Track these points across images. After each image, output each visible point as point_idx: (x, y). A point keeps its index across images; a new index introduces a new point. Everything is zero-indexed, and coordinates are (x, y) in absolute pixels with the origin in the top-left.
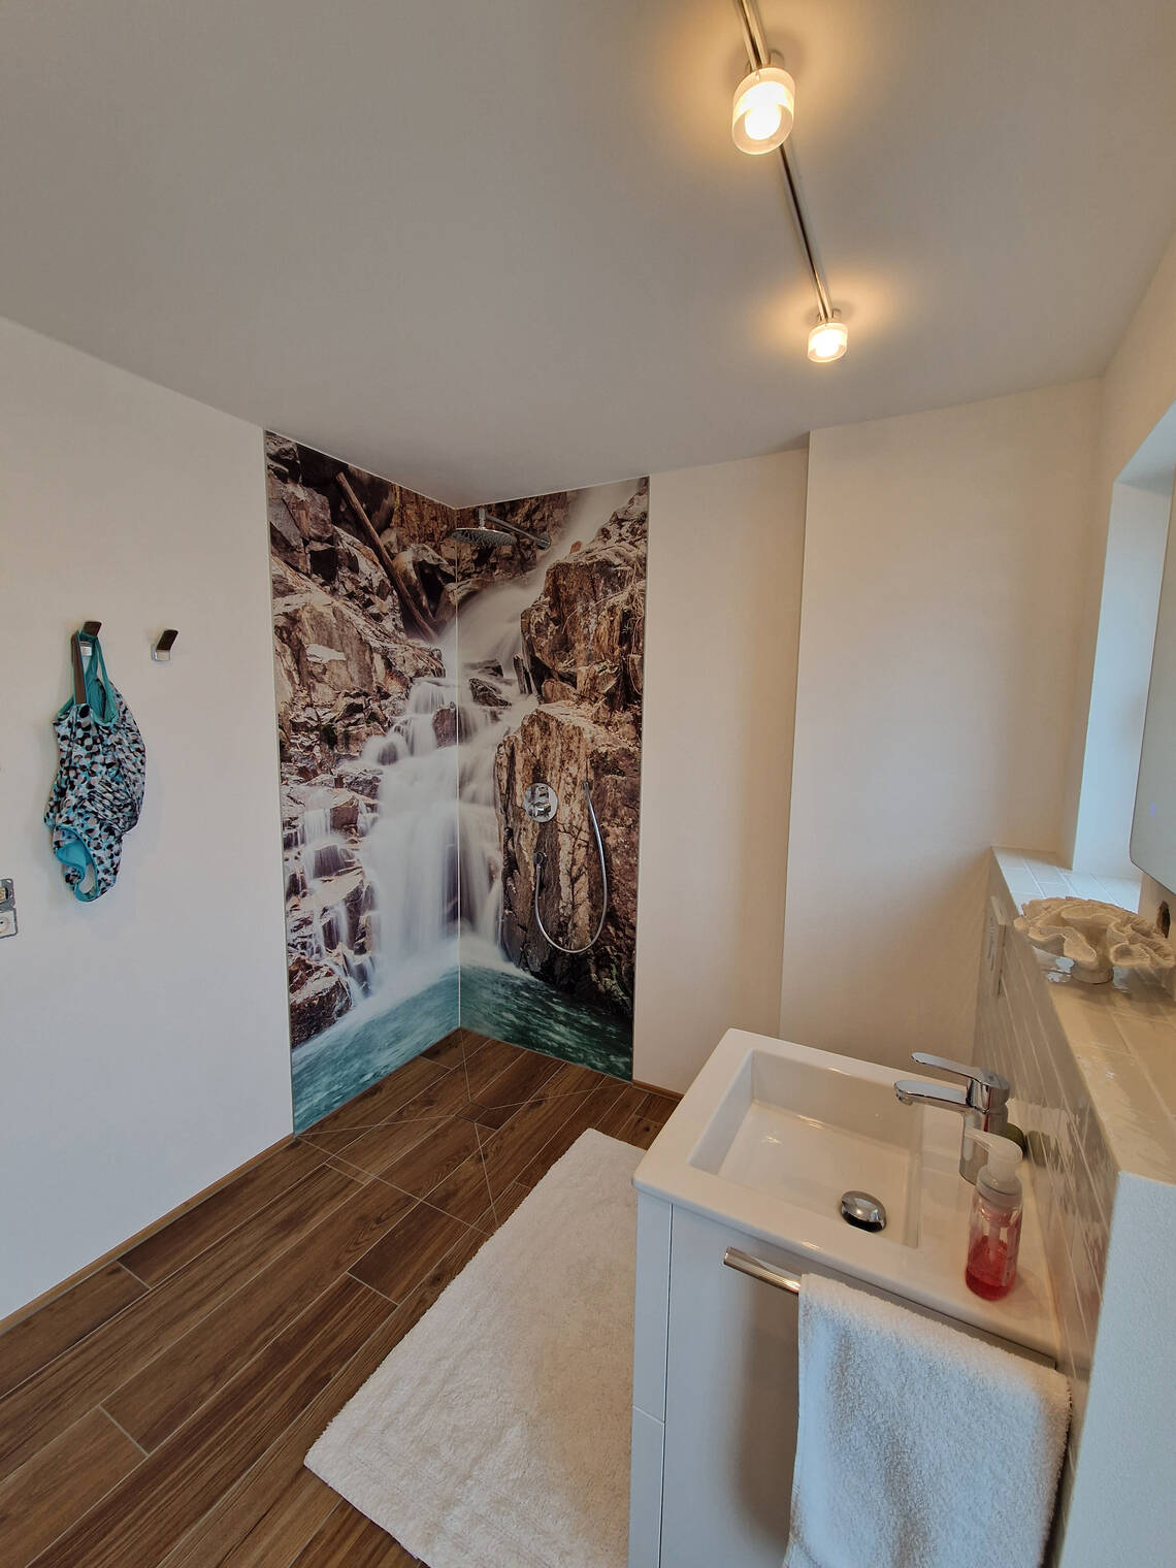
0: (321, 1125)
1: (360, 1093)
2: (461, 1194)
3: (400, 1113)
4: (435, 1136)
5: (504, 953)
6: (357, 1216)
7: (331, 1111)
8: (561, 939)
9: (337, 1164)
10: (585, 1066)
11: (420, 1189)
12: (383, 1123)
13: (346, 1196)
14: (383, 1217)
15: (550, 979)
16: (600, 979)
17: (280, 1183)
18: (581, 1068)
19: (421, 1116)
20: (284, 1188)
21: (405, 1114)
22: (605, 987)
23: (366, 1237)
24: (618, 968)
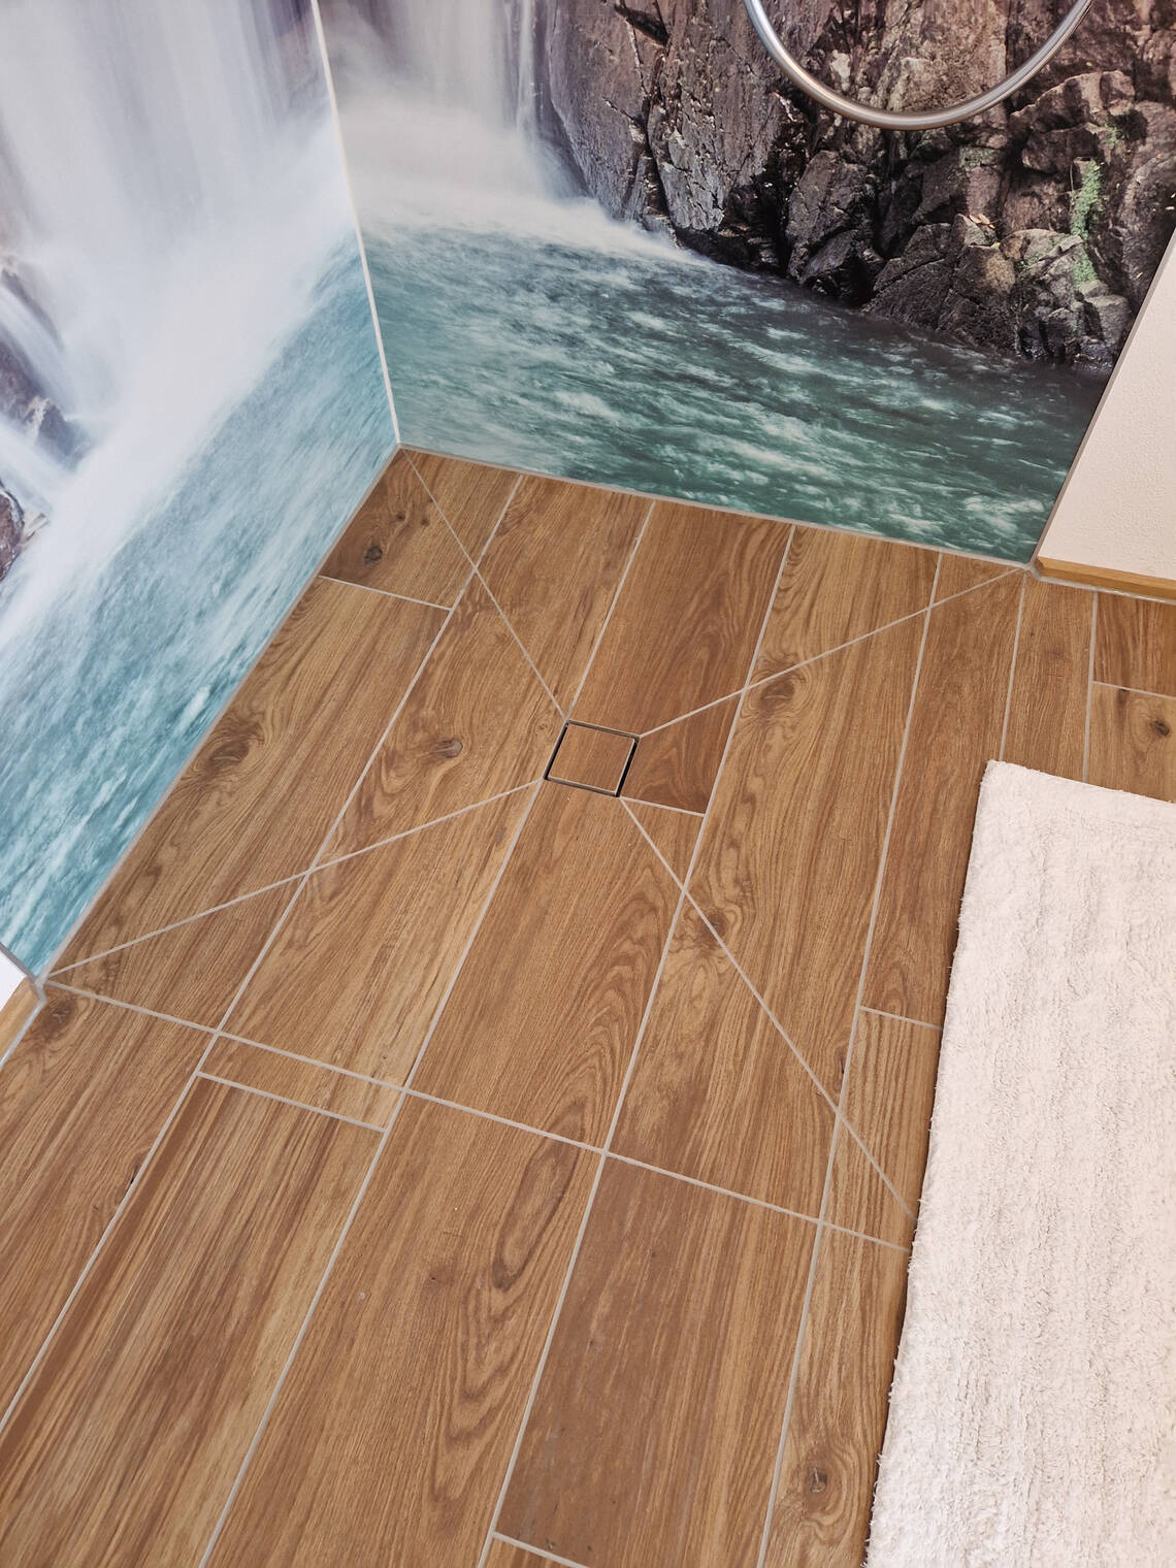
0: (110, 914)
1: (191, 757)
2: (717, 1096)
3: (364, 808)
4: (522, 876)
5: (554, 163)
6: (416, 1274)
7: (123, 855)
8: (840, 64)
9: (247, 1064)
10: (864, 532)
11: (578, 1106)
12: (328, 858)
13: (340, 1195)
14: (512, 1256)
15: (766, 256)
16: (1001, 233)
17: (74, 1198)
18: (850, 541)
19: (438, 806)
20: (99, 1215)
21: (381, 808)
22: (1017, 267)
23: (492, 1360)
24: (1114, 175)
